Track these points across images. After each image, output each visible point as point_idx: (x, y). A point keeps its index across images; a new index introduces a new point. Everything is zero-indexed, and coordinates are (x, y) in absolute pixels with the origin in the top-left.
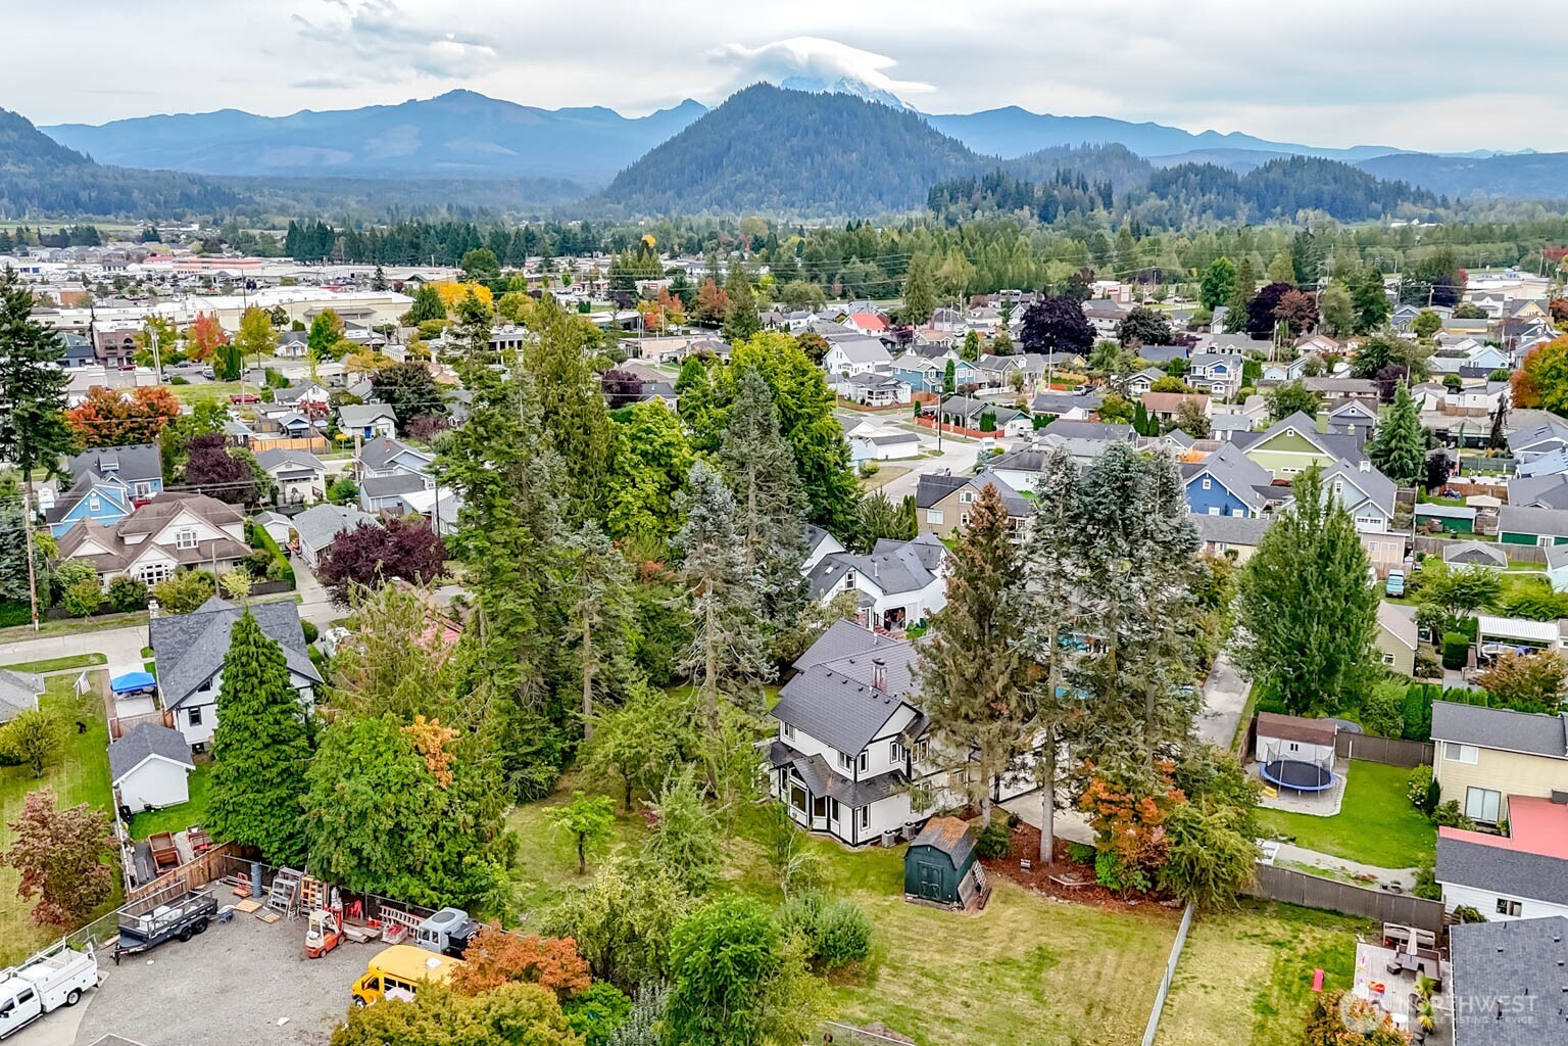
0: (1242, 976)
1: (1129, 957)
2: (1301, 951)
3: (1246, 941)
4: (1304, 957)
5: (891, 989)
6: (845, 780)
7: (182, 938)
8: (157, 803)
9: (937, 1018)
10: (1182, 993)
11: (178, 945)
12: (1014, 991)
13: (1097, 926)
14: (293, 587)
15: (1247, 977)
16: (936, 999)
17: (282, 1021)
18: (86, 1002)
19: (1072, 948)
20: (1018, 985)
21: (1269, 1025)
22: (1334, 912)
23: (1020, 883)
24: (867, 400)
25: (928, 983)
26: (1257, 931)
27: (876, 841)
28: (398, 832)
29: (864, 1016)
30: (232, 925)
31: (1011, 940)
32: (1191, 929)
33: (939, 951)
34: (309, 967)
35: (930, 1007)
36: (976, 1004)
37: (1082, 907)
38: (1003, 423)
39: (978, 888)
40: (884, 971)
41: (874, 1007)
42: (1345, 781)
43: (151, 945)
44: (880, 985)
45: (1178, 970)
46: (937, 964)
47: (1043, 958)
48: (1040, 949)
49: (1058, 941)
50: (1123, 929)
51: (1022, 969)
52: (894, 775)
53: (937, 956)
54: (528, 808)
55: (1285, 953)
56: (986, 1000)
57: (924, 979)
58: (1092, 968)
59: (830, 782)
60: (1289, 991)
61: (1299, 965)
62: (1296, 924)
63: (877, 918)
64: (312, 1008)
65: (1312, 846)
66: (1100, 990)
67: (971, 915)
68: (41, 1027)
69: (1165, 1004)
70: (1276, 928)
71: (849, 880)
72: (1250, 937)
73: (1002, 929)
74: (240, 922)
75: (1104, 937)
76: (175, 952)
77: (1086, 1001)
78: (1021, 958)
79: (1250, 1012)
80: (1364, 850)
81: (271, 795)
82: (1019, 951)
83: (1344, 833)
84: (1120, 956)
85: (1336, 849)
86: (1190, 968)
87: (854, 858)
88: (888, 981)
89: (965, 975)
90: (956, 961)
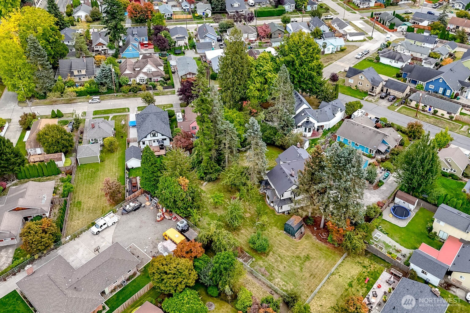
0: (350, 274)
1: (327, 263)
2: (369, 270)
3: (357, 264)
4: (368, 272)
5: (271, 259)
6: (278, 198)
7: (135, 210)
8: (134, 167)
9: (277, 269)
10: (334, 276)
11: (134, 212)
12: (297, 266)
13: (324, 251)
14: (174, 87)
15: (352, 275)
16: (279, 264)
17: (149, 238)
18: (116, 224)
19: (315, 257)
20: (298, 264)
21: (349, 290)
22: (384, 260)
23: (312, 233)
24: (359, 5)
25: (279, 259)
26: (361, 262)
27: (284, 213)
28: (175, 201)
29: (262, 265)
30: (144, 208)
31: (302, 251)
32: (346, 257)
33: (285, 250)
34: (157, 224)
35: (277, 266)
36: (287, 267)
37: (323, 244)
38: (397, 26)
39: (302, 233)
40: (271, 253)
41: (266, 263)
42: (414, 215)
43: (128, 212)
44: (268, 257)
45: (337, 269)
46: (283, 254)
47: (307, 258)
48: (308, 255)
49: (313, 254)
50: (330, 254)
51: (301, 260)
52: (290, 199)
53: (284, 252)
54: (211, 183)
55: (365, 270)
56: (290, 267)
57: (279, 258)
58: (317, 264)
59: (275, 197)
60: (359, 281)
61: (366, 274)
62: (373, 262)
63: (275, 237)
64: (156, 236)
65: (391, 237)
66: (316, 270)
67: (297, 241)
68: (107, 229)
69: (328, 278)
70: (367, 262)
71: (273, 223)
72: (359, 263)
73: (302, 247)
74: (146, 208)
75: (324, 255)
76: (133, 214)
77: (311, 273)
78: (302, 257)
79: (346, 285)
80: (404, 241)
81: (152, 183)
82: (302, 255)
83: (403, 234)
84: (325, 262)
85: (397, 239)
86: (339, 269)
87: (277, 217)
88: (271, 256)
89: (288, 259)
90: (288, 254)
